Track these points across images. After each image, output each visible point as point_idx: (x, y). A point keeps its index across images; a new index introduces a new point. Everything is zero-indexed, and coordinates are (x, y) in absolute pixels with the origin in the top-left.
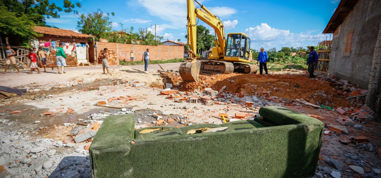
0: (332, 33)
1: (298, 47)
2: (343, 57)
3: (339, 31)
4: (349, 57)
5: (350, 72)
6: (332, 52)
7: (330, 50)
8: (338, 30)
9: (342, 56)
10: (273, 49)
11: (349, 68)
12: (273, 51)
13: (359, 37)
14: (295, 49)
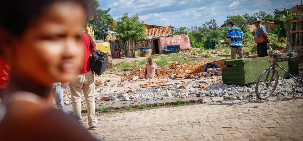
1: (257, 13)
10: (211, 22)
12: (210, 27)
14: (253, 18)
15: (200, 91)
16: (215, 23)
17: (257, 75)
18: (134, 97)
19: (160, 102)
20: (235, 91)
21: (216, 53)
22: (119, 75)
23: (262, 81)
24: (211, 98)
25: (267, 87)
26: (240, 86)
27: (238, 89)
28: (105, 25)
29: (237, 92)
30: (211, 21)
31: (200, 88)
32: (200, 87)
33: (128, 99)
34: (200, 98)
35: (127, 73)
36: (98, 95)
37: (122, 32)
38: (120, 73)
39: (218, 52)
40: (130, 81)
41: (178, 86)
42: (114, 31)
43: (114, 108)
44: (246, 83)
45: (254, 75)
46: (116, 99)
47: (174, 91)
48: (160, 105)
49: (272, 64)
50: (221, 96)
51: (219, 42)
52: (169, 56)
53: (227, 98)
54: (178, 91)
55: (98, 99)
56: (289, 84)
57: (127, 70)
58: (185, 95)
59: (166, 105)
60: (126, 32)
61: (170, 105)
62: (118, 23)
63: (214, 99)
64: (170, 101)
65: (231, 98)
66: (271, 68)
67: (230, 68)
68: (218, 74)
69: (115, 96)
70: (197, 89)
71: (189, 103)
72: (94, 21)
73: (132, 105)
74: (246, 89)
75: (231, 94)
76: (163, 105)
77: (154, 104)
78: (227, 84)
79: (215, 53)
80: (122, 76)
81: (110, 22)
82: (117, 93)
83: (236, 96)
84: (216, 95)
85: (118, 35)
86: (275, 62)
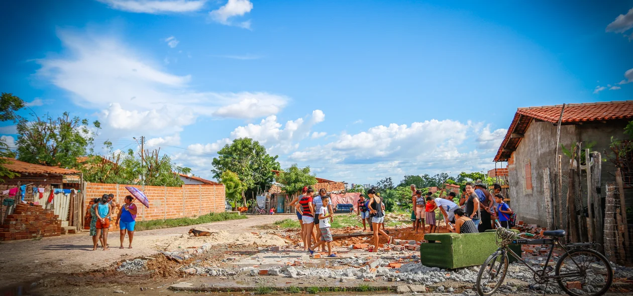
0: (506, 161)
2: (526, 195)
3: (515, 159)
4: (532, 195)
5: (537, 213)
6: (512, 189)
7: (508, 185)
8: (513, 158)
9: (524, 194)
10: (387, 181)
11: (535, 209)
12: (385, 186)
13: (537, 172)
14: (433, 179)
15: (391, 273)
16: (391, 182)
17: (468, 256)
18: (303, 273)
19: (338, 285)
20: (441, 278)
21: (397, 218)
22: (283, 237)
23: (475, 266)
24: (409, 285)
25: (492, 279)
26: (446, 271)
27: (444, 276)
28: (270, 174)
29: (444, 280)
30: (387, 179)
31: (389, 268)
32: (389, 266)
33: (294, 275)
34: (394, 284)
35: (292, 234)
36: (255, 265)
37: (289, 184)
38: (284, 234)
39: (399, 217)
40: (297, 247)
41: (360, 261)
42: (279, 182)
43: (276, 288)
44: (455, 267)
45: (465, 257)
46: (278, 273)
47: (355, 269)
48: (339, 290)
49: (501, 246)
50: (422, 284)
51: (394, 204)
52: (340, 216)
53: (430, 287)
54: (362, 271)
55: (254, 273)
56: (514, 273)
57: (292, 231)
58: (372, 277)
59: (346, 290)
60: (293, 185)
61: (353, 291)
62: (286, 174)
63: (413, 287)
64: (352, 285)
65: (437, 287)
66: (500, 252)
67: (432, 244)
68: (409, 248)
69: (277, 270)
70: (387, 269)
71: (379, 290)
72: (258, 168)
73: (300, 286)
74: (454, 275)
75: (436, 283)
76: (343, 290)
77: (331, 287)
78: (427, 266)
79: (395, 218)
80: (286, 239)
81: (276, 171)
82: (280, 265)
83: (443, 286)
84: (414, 281)
85: (284, 188)
86: (505, 245)
